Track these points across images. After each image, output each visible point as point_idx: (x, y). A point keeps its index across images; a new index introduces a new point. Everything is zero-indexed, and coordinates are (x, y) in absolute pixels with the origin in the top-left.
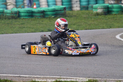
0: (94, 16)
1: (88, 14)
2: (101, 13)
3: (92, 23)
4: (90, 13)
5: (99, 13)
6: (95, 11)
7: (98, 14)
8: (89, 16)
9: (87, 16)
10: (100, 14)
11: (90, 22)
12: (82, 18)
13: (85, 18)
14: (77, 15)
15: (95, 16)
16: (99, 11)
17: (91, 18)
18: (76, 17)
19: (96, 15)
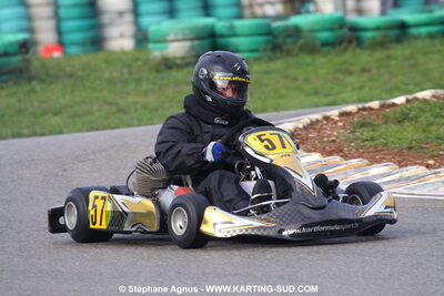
0: (154, 74)
1: (129, 66)
2: (183, 58)
3: (136, 103)
4: (137, 59)
5: (176, 58)
6: (155, 49)
7: (168, 64)
8: (130, 73)
9: (122, 74)
10: (178, 62)
11: (131, 99)
12: (98, 82)
13: (111, 81)
14: (80, 73)
15: (158, 71)
16: (176, 49)
17: (138, 82)
18: (72, 81)
19: (163, 67)
